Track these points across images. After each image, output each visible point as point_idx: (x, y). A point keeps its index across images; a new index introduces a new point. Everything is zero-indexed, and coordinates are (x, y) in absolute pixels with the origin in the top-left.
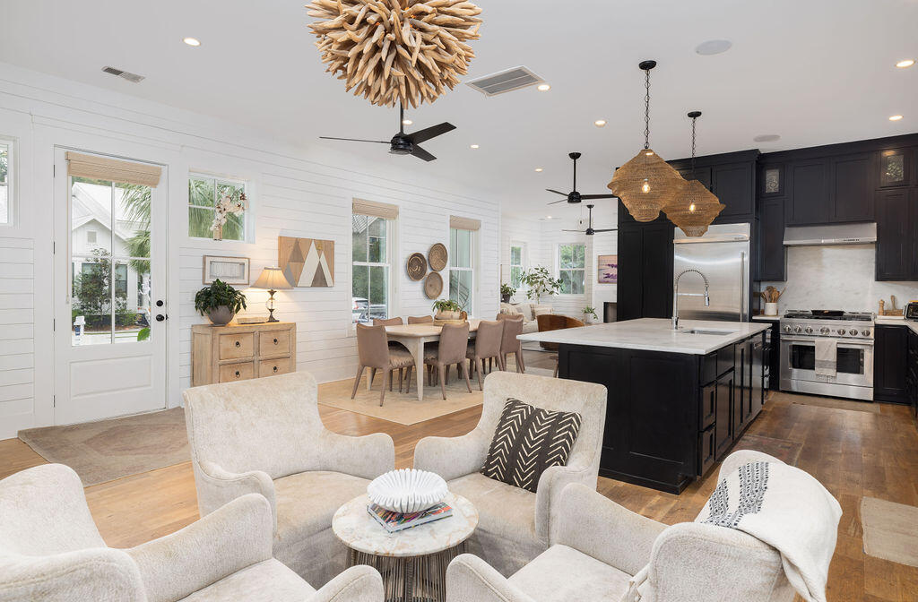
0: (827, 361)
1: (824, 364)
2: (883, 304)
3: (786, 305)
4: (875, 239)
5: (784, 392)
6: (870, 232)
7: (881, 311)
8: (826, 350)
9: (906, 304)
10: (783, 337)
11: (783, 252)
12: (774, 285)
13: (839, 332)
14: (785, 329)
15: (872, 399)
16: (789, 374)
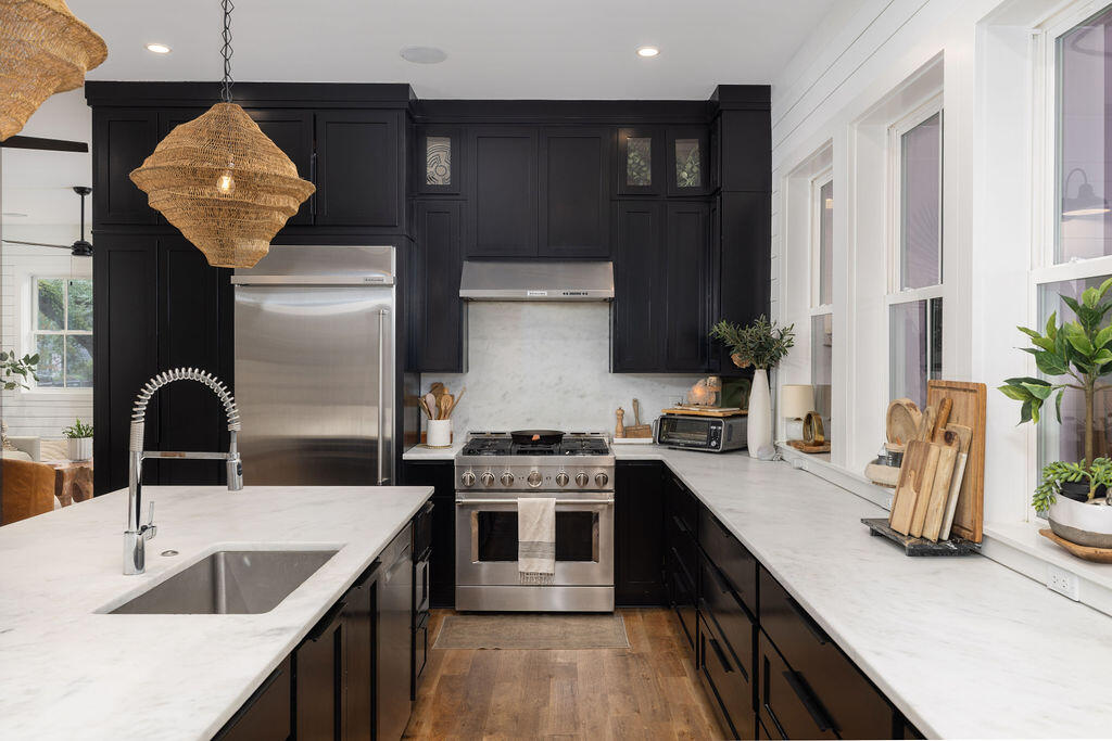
0: (538, 544)
1: (534, 548)
2: (621, 415)
3: (466, 422)
4: (610, 292)
5: (464, 613)
6: (602, 279)
7: (620, 428)
8: (537, 519)
9: (658, 417)
10: (461, 498)
11: (461, 311)
12: (445, 378)
13: (558, 480)
14: (464, 480)
15: (611, 609)
16: (473, 575)
